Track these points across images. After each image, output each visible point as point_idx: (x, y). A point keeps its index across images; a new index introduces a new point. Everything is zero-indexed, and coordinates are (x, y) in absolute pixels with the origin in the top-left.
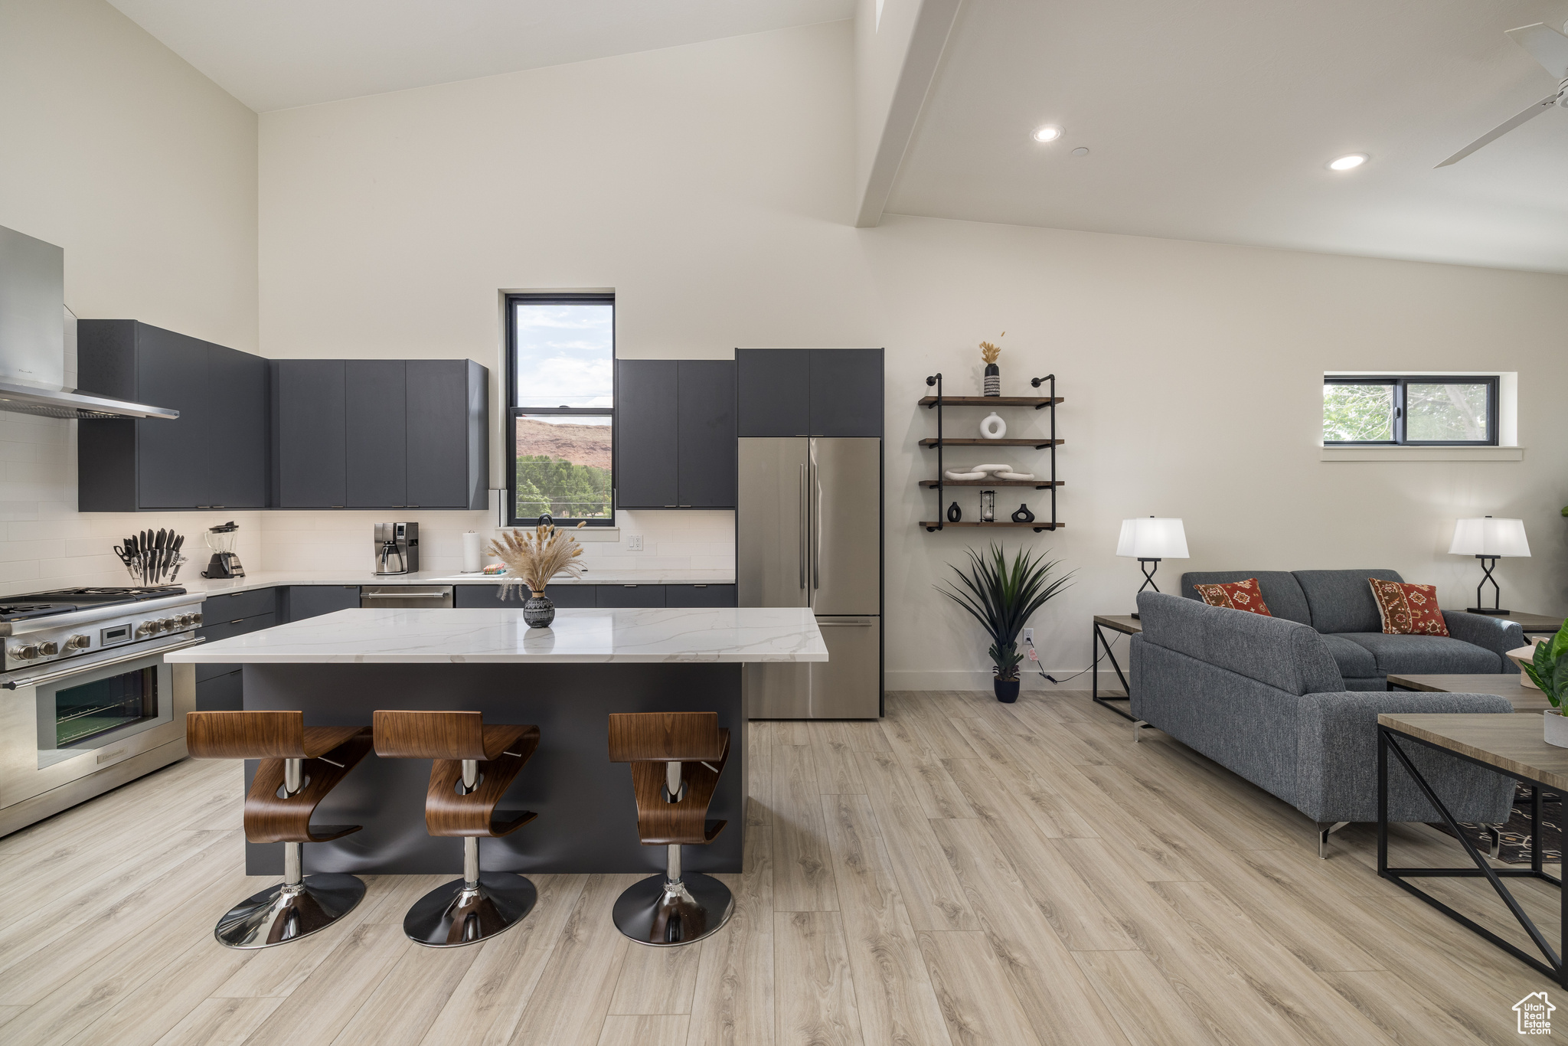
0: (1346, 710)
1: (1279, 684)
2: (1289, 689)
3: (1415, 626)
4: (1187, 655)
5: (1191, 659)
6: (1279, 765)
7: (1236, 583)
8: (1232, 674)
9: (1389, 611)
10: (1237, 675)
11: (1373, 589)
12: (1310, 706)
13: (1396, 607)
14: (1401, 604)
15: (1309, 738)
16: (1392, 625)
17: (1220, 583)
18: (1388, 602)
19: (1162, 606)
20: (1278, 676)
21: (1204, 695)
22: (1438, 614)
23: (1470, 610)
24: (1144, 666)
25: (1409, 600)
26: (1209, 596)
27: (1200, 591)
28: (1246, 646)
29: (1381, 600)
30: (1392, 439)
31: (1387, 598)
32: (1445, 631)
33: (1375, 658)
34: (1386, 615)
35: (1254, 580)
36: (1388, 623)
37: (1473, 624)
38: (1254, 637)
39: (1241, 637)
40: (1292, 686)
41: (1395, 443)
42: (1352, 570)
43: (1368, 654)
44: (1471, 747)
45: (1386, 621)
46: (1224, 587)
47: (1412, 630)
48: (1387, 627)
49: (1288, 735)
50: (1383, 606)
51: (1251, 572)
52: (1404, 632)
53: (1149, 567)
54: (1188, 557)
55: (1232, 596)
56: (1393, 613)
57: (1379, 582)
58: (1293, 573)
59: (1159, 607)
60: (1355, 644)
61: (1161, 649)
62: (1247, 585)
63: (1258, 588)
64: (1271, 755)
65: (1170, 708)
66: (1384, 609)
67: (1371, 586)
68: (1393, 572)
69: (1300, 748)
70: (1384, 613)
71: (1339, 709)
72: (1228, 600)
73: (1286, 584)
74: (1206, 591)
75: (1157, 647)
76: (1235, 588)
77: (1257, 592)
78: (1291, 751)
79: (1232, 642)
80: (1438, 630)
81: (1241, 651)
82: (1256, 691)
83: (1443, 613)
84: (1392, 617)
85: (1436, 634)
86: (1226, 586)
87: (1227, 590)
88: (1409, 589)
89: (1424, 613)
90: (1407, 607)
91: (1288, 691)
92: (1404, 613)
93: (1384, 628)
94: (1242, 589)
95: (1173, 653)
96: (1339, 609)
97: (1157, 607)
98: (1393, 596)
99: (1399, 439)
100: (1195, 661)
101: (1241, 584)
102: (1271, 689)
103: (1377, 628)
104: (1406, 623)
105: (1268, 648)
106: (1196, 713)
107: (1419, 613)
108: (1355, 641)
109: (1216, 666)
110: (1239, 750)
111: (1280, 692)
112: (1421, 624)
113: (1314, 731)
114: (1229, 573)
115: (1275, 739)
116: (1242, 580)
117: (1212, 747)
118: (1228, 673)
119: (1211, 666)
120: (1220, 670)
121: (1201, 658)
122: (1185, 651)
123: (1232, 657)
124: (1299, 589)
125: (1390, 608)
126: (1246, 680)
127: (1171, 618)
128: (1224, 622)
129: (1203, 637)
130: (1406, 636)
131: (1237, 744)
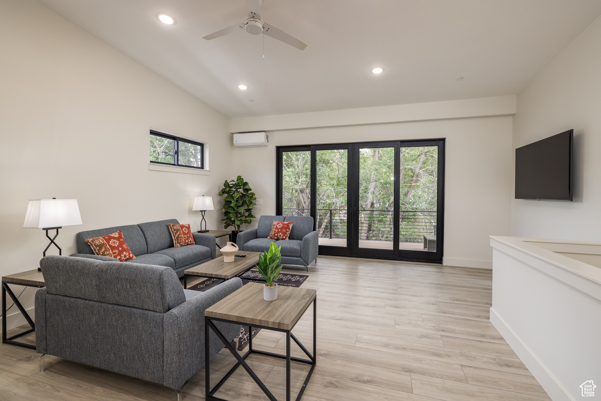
0: (189, 313)
1: (151, 308)
2: (158, 311)
3: (185, 242)
4: (84, 299)
5: (87, 302)
6: (152, 361)
7: (110, 235)
8: (119, 307)
9: (176, 238)
10: (123, 307)
11: (170, 229)
12: (172, 319)
13: (178, 235)
14: (180, 234)
15: (171, 339)
16: (178, 244)
17: (101, 236)
18: (176, 233)
19: (63, 267)
20: (151, 303)
21: (98, 325)
22: (192, 236)
23: (199, 232)
24: (48, 314)
25: (183, 231)
26: (95, 245)
27: (89, 243)
28: (129, 287)
29: (173, 233)
30: (173, 163)
31: (175, 232)
32: (194, 242)
33: (175, 261)
34: (175, 239)
35: (120, 231)
36: (176, 243)
37: (202, 238)
38: (135, 280)
39: (126, 282)
40: (160, 308)
41: (174, 165)
42: (162, 221)
43: (172, 260)
44: (249, 318)
45: (175, 242)
46: (104, 238)
47: (184, 244)
48: (176, 245)
49: (158, 340)
50: (174, 235)
51: (118, 227)
52: (182, 246)
53: (52, 234)
54: (81, 223)
55: (108, 243)
56: (178, 238)
57: (172, 225)
58: (138, 225)
59: (60, 268)
60: (167, 256)
61: (62, 298)
62: (116, 235)
63: (122, 236)
64: (147, 355)
65: (71, 340)
66: (174, 237)
67: (169, 227)
68: (176, 220)
69: (166, 347)
70: (175, 238)
71: (186, 315)
72: (107, 245)
73: (135, 231)
74: (93, 242)
75: (59, 297)
76: (111, 238)
77: (122, 238)
78: (160, 350)
79: (119, 286)
80: (192, 242)
81: (126, 291)
82: (136, 316)
83: (193, 235)
84: (177, 240)
85: (191, 244)
86: (105, 237)
87: (106, 240)
88: (182, 227)
89: (187, 236)
90: (182, 235)
91: (157, 312)
92: (181, 237)
93: (175, 245)
94: (114, 238)
95: (72, 300)
96: (158, 239)
97: (59, 267)
98: (177, 230)
99: (176, 164)
100: (91, 303)
101: (113, 235)
102: (146, 312)
103: (171, 245)
104: (182, 242)
105: (144, 286)
106: (91, 340)
107: (186, 236)
108: (166, 254)
109: (106, 303)
110: (125, 358)
111: (153, 313)
112: (187, 241)
113: (174, 334)
114: (106, 229)
115: (149, 345)
116: (114, 233)
117: (105, 361)
118: (115, 307)
119: (103, 304)
120: (110, 306)
121: (96, 300)
122: (83, 297)
123: (119, 296)
124: (141, 233)
125: (177, 236)
126: (128, 309)
127: (71, 274)
128: (113, 273)
129: (97, 285)
130: (182, 247)
131: (124, 354)
